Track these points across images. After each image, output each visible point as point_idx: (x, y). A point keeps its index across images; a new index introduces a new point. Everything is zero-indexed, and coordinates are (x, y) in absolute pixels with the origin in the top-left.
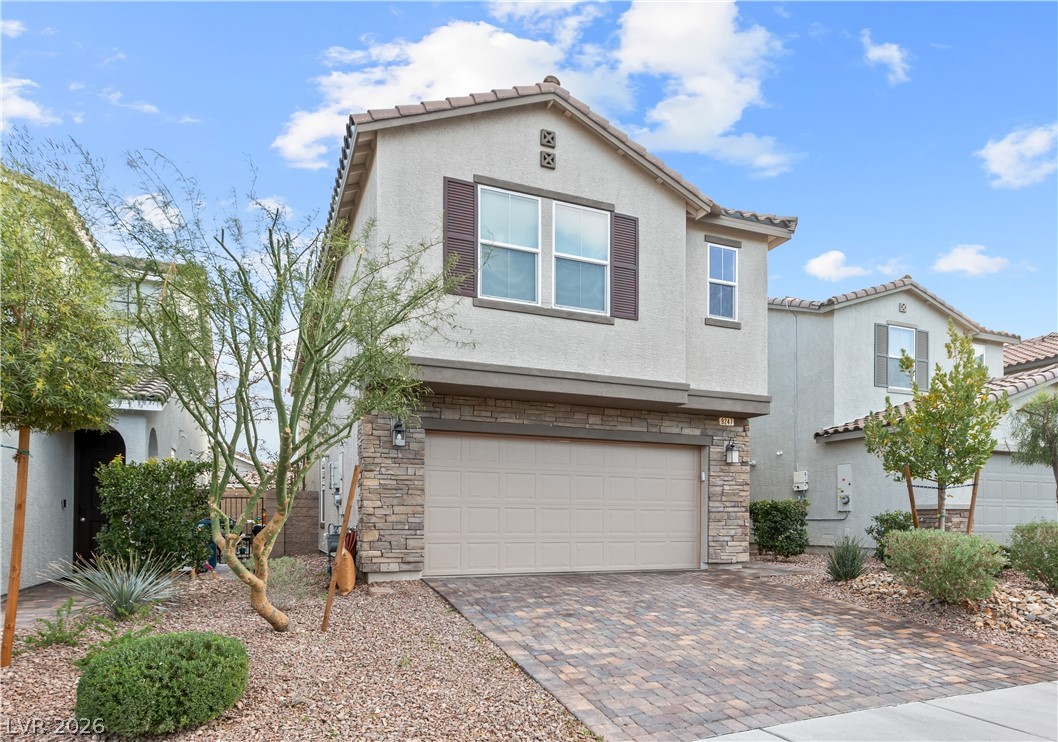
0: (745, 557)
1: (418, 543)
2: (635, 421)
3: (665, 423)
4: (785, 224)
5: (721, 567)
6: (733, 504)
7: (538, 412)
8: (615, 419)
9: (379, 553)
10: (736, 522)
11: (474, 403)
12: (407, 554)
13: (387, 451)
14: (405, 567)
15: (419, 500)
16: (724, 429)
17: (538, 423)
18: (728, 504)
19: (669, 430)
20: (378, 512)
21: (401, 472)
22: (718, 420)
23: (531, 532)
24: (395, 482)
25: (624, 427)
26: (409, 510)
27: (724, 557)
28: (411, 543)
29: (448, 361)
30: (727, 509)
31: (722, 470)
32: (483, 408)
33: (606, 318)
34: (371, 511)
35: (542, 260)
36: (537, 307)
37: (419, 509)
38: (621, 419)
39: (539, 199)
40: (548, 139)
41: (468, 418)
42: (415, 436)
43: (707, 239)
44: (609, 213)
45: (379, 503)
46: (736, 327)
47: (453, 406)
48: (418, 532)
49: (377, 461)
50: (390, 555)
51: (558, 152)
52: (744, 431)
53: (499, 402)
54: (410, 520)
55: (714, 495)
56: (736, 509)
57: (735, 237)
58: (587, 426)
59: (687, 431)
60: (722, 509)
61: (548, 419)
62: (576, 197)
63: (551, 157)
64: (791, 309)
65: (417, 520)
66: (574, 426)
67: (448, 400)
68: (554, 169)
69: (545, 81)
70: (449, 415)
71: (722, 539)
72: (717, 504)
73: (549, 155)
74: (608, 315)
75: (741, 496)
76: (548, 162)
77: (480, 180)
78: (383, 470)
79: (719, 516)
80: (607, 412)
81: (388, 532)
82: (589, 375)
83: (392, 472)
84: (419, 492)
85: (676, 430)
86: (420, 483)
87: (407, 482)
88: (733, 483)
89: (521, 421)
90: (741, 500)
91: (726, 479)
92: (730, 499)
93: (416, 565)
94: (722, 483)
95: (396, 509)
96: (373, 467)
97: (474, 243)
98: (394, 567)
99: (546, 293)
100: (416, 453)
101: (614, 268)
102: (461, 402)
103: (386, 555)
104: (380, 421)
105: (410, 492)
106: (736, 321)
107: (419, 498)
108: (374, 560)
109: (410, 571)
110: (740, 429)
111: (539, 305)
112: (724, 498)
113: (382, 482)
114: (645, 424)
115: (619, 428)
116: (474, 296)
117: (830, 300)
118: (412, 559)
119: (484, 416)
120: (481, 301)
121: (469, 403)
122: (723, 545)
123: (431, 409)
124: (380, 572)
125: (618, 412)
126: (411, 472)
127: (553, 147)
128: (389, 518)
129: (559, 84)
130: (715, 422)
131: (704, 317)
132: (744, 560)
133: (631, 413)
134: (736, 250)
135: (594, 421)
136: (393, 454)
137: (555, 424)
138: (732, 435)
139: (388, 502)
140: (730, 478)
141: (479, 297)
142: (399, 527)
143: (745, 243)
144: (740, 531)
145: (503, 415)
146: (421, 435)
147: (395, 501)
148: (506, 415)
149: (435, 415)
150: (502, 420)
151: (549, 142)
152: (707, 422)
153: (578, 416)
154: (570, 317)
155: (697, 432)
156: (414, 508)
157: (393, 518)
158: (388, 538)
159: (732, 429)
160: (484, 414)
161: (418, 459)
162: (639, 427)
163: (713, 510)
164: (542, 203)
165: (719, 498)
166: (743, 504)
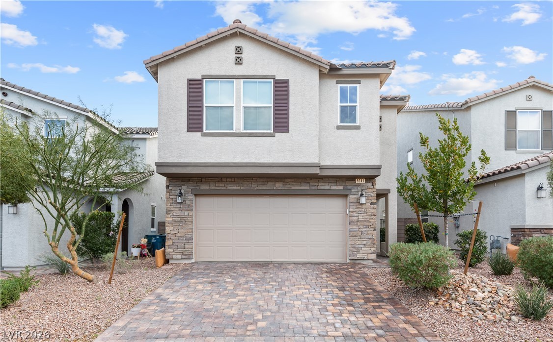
0: (374, 256)
1: (190, 246)
2: (303, 184)
3: (321, 184)
4: (386, 66)
5: (358, 262)
6: (365, 227)
7: (248, 183)
8: (291, 183)
9: (172, 250)
10: (367, 237)
11: (216, 181)
12: (185, 251)
13: (176, 205)
14: (184, 257)
15: (190, 227)
16: (359, 185)
17: (248, 188)
18: (361, 227)
19: (322, 188)
20: (172, 232)
21: (182, 214)
22: (355, 180)
23: (249, 241)
24: (179, 219)
25: (296, 187)
26: (186, 231)
27: (359, 256)
28: (187, 246)
29: (189, 163)
30: (360, 230)
31: (357, 208)
32: (220, 183)
33: (270, 133)
34: (169, 232)
35: (236, 109)
36: (233, 133)
37: (190, 231)
38: (293, 183)
39: (234, 80)
40: (239, 50)
41: (213, 188)
42: (188, 197)
43: (338, 83)
44: (272, 80)
45: (172, 228)
46: (358, 128)
47: (206, 183)
48: (190, 241)
49: (171, 209)
50: (177, 251)
51: (243, 56)
52: (373, 185)
53: (228, 179)
54: (186, 236)
55: (352, 222)
56: (367, 229)
57: (356, 78)
58: (275, 188)
59: (334, 187)
60: (357, 230)
61: (254, 186)
62: (253, 75)
63: (240, 59)
64: (450, 109)
65: (189, 236)
66: (267, 188)
67: (203, 180)
68: (242, 64)
69: (234, 23)
70: (204, 187)
71: (358, 246)
72: (354, 227)
73: (239, 58)
74: (272, 131)
75: (370, 222)
76: (239, 61)
77: (204, 77)
78: (174, 213)
79: (355, 233)
80: (286, 180)
81: (177, 241)
82: (260, 163)
83: (178, 214)
84: (190, 223)
85: (327, 187)
86: (191, 219)
87: (185, 219)
88: (365, 215)
89: (239, 188)
90: (371, 224)
91: (360, 212)
92: (362, 223)
93: (189, 256)
94: (357, 215)
95: (180, 231)
96: (170, 212)
97: (202, 107)
98: (179, 257)
99: (238, 125)
100: (189, 205)
101: (275, 107)
102: (210, 180)
103: (175, 251)
104: (173, 192)
105: (186, 223)
106: (358, 125)
107: (190, 225)
108: (170, 254)
109: (186, 259)
110: (370, 184)
111: (235, 131)
112: (359, 223)
113: (174, 219)
114: (309, 185)
115: (293, 188)
116: (202, 131)
117: (466, 101)
118: (186, 254)
119: (221, 186)
120: (205, 133)
121: (213, 181)
122: (358, 249)
123: (196, 185)
124: (173, 259)
125: (293, 180)
126: (186, 214)
127: (242, 54)
128: (177, 235)
129: (241, 23)
130: (353, 182)
131: (336, 125)
132: (373, 258)
133: (301, 180)
134: (358, 85)
135: (279, 185)
136: (179, 206)
137: (257, 188)
138: (364, 188)
139: (176, 227)
140: (363, 212)
141: (204, 131)
142: (181, 239)
143: (363, 81)
144: (370, 241)
145: (230, 186)
146: (191, 197)
147: (180, 227)
148: (232, 185)
149: (198, 188)
150: (230, 188)
151: (239, 51)
152: (347, 182)
153: (269, 183)
154: (250, 135)
155: (341, 188)
156: (188, 230)
157: (179, 235)
158: (176, 244)
159: (364, 185)
160: (221, 185)
161: (190, 208)
162: (304, 187)
163: (352, 230)
164: (236, 82)
165: (356, 224)
166: (372, 226)
